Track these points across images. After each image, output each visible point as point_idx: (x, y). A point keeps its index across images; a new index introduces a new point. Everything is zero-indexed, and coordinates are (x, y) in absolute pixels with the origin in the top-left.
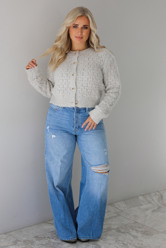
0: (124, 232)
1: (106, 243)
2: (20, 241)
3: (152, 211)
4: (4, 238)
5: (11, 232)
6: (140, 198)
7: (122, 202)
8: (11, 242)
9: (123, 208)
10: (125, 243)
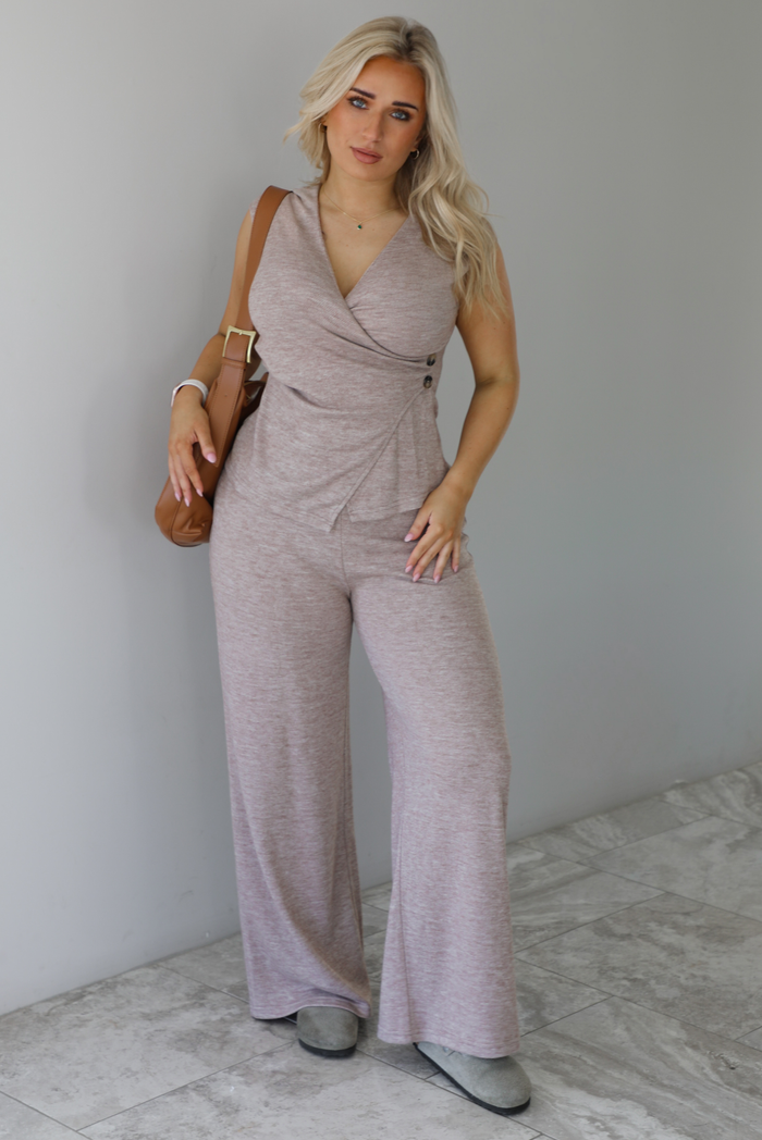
0: (629, 936)
1: (560, 982)
2: (215, 990)
3: (728, 845)
4: (149, 984)
5: (175, 959)
6: (673, 797)
7: (600, 817)
8: (179, 994)
9: (610, 840)
10: (640, 976)
